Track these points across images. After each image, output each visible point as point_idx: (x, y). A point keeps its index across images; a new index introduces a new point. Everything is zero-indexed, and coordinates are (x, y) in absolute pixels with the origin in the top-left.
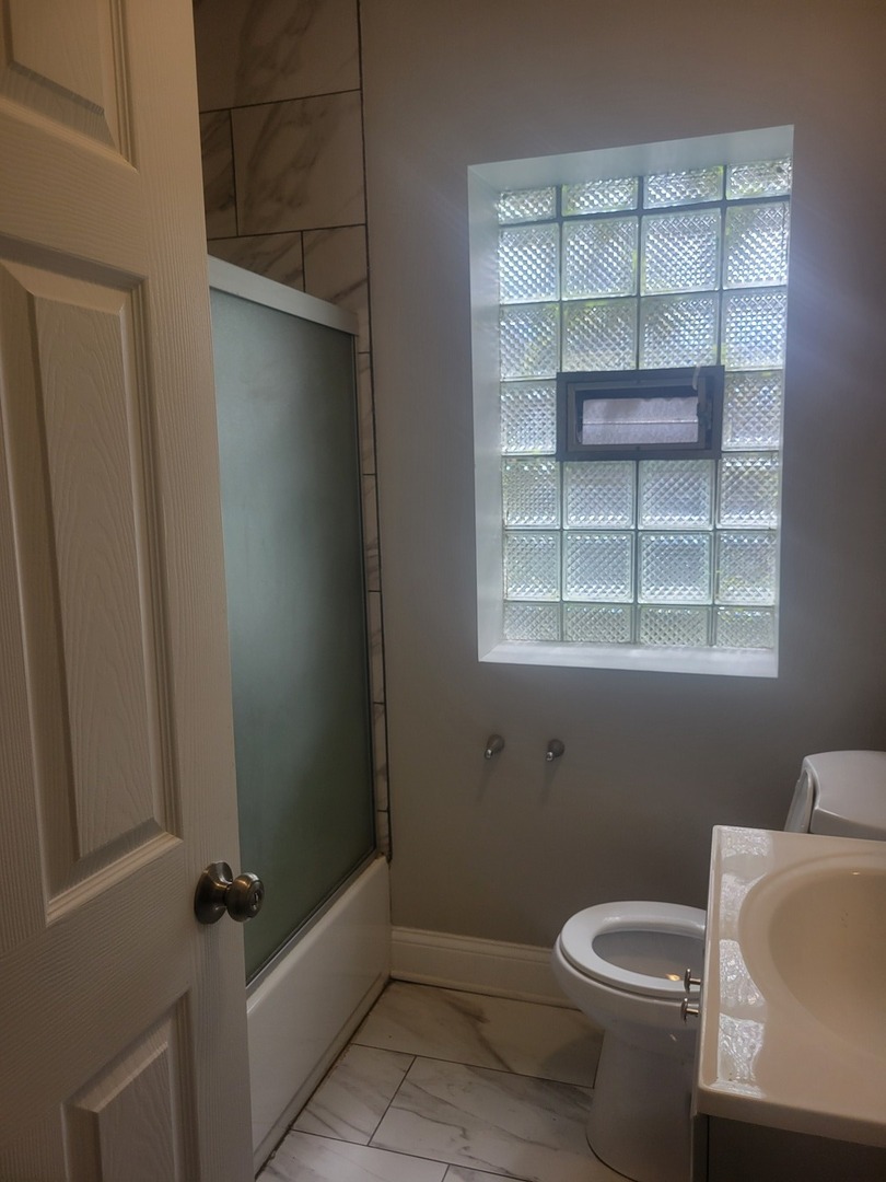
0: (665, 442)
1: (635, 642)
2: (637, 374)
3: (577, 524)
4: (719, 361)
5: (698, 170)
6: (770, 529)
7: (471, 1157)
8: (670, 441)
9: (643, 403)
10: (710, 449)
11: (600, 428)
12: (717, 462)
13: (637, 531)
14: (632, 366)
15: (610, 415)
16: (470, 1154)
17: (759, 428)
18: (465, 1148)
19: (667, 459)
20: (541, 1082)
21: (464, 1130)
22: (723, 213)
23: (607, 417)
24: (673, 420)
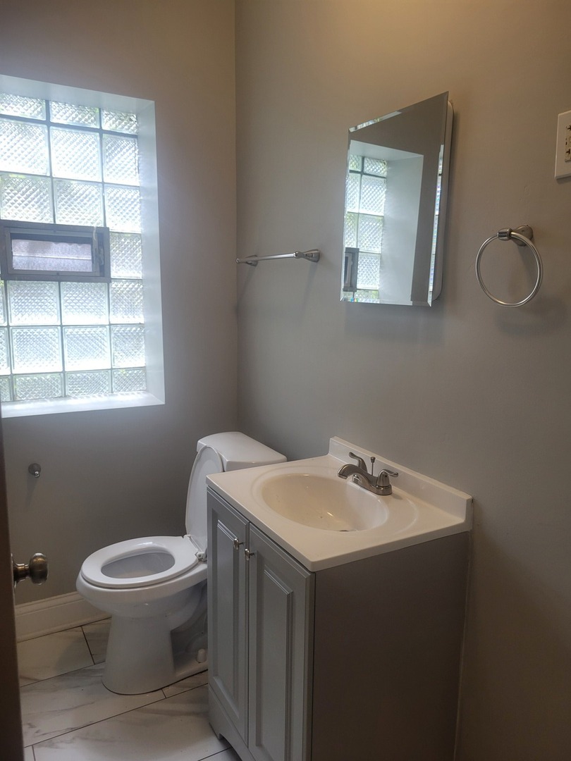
0: (70, 270)
1: (65, 396)
2: (54, 227)
3: (20, 323)
4: (105, 224)
5: (84, 107)
6: (140, 324)
7: (44, 734)
8: (73, 270)
9: (53, 244)
10: (104, 276)
11: (26, 259)
12: (108, 285)
13: (62, 326)
14: (50, 221)
15: (32, 250)
16: (42, 733)
17: (130, 266)
18: (37, 732)
19: (79, 281)
20: (61, 677)
21: (29, 724)
22: (101, 137)
23: (29, 252)
24: (76, 257)
